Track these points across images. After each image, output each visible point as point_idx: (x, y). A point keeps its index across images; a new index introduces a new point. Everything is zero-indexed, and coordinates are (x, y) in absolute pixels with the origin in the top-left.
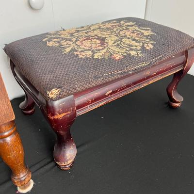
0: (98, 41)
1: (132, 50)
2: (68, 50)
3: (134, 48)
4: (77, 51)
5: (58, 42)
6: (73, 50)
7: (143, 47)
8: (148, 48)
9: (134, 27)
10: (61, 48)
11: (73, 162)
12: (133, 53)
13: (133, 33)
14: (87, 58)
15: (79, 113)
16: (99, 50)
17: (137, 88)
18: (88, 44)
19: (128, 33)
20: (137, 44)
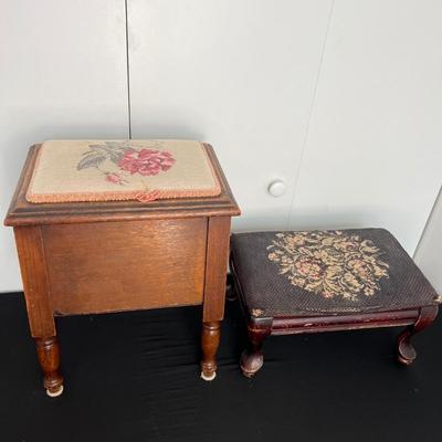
0: (318, 269)
1: (347, 290)
2: (285, 271)
3: (351, 288)
4: (292, 275)
5: (280, 256)
6: (289, 273)
7: (362, 291)
8: (367, 294)
9: (371, 258)
10: (280, 266)
11: (256, 373)
12: (347, 295)
13: (364, 267)
14: (297, 287)
15: (274, 333)
16: (313, 281)
17: (343, 329)
18: (306, 269)
19: (358, 265)
20: (358, 285)
